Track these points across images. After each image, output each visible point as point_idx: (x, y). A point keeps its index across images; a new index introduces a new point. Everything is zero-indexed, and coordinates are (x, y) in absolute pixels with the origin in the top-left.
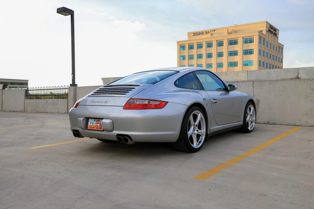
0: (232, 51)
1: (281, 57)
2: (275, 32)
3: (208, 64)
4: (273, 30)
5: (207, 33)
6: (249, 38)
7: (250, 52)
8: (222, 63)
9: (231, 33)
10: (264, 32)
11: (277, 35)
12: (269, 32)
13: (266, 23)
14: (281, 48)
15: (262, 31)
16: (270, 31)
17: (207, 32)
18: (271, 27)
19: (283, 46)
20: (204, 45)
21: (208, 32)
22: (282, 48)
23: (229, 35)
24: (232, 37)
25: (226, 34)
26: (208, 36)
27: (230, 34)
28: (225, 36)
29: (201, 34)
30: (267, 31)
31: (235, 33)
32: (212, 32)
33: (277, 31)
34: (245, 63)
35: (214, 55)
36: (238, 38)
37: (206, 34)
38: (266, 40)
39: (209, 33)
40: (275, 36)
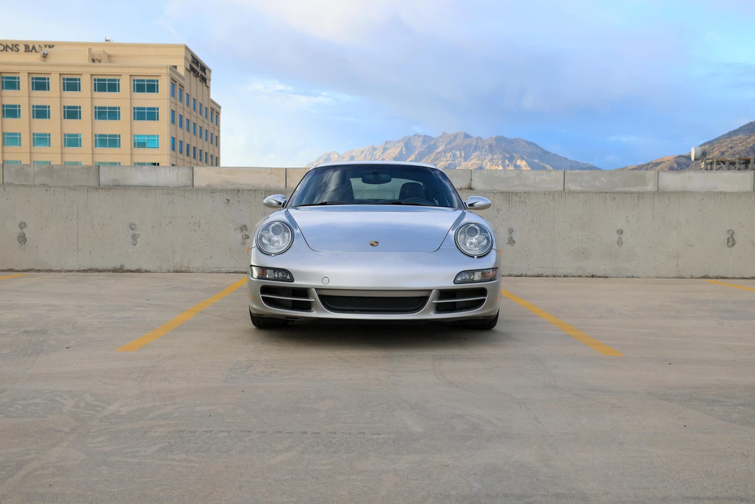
0: (105, 108)
1: (216, 134)
2: (203, 74)
3: (38, 135)
4: (198, 69)
5: (29, 48)
6: (148, 81)
7: (151, 114)
8: (77, 135)
9: (100, 61)
10: (181, 70)
11: (207, 81)
12: (192, 73)
13: (184, 49)
14: (215, 113)
15: (175, 67)
16: (192, 69)
17: (31, 48)
18: (195, 61)
19: (220, 107)
20: (25, 82)
21: (34, 48)
22: (218, 113)
23: (93, 64)
24: (104, 70)
25: (86, 61)
26: (34, 58)
27: (97, 64)
28: (82, 66)
29: (12, 50)
30: (187, 69)
31: (110, 61)
32: (46, 50)
33: (207, 71)
34: (139, 141)
35: (56, 112)
36: (121, 75)
37: (26, 51)
38: (185, 89)
39: (36, 51)
40: (204, 84)
